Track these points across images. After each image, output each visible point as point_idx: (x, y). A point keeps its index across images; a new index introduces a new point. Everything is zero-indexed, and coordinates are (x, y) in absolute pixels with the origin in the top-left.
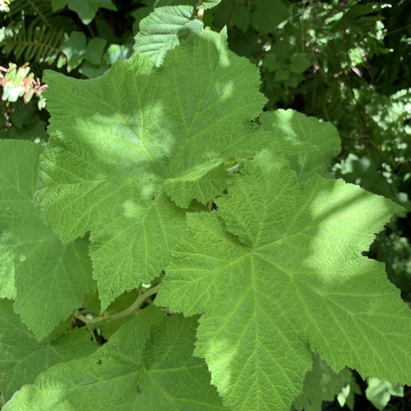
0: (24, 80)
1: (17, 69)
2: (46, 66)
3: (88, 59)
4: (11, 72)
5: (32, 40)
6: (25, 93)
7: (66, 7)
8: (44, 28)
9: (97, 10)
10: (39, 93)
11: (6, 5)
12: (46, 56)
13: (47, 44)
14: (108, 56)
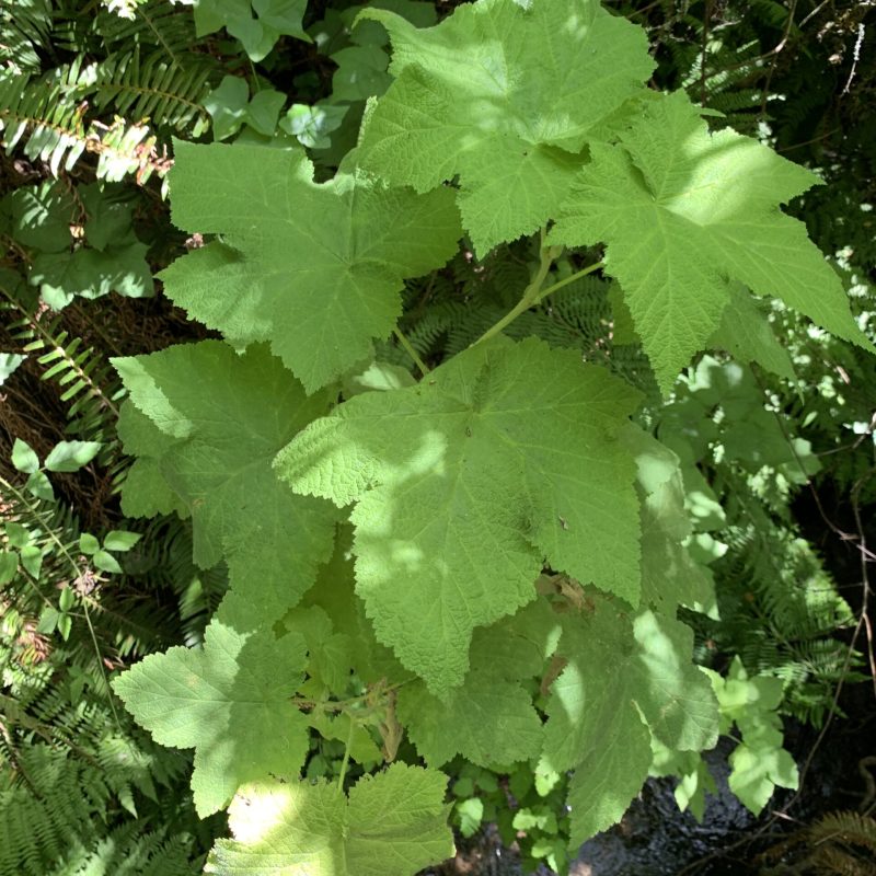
0: (135, 149)
1: (127, 128)
2: (173, 130)
3: (251, 123)
4: (115, 132)
5: (150, 86)
6: (139, 168)
7: (224, 28)
8: (174, 67)
9: (277, 38)
10: (163, 172)
11: (130, 9)
12: (172, 116)
13: (176, 95)
14: (289, 121)
